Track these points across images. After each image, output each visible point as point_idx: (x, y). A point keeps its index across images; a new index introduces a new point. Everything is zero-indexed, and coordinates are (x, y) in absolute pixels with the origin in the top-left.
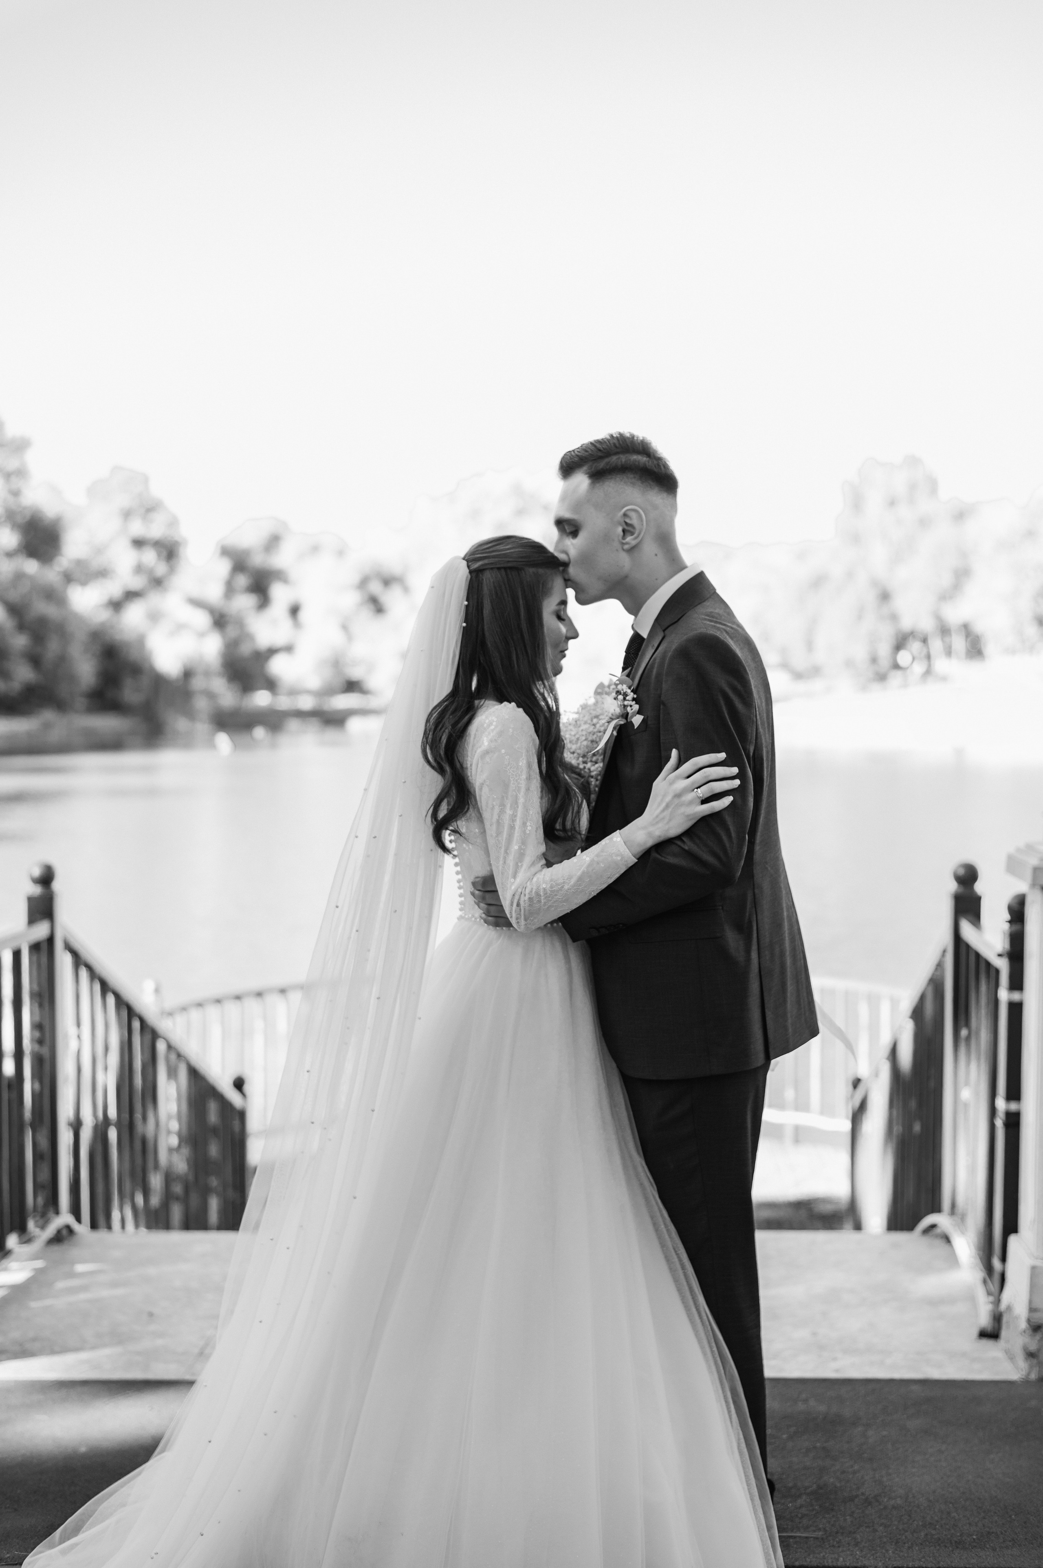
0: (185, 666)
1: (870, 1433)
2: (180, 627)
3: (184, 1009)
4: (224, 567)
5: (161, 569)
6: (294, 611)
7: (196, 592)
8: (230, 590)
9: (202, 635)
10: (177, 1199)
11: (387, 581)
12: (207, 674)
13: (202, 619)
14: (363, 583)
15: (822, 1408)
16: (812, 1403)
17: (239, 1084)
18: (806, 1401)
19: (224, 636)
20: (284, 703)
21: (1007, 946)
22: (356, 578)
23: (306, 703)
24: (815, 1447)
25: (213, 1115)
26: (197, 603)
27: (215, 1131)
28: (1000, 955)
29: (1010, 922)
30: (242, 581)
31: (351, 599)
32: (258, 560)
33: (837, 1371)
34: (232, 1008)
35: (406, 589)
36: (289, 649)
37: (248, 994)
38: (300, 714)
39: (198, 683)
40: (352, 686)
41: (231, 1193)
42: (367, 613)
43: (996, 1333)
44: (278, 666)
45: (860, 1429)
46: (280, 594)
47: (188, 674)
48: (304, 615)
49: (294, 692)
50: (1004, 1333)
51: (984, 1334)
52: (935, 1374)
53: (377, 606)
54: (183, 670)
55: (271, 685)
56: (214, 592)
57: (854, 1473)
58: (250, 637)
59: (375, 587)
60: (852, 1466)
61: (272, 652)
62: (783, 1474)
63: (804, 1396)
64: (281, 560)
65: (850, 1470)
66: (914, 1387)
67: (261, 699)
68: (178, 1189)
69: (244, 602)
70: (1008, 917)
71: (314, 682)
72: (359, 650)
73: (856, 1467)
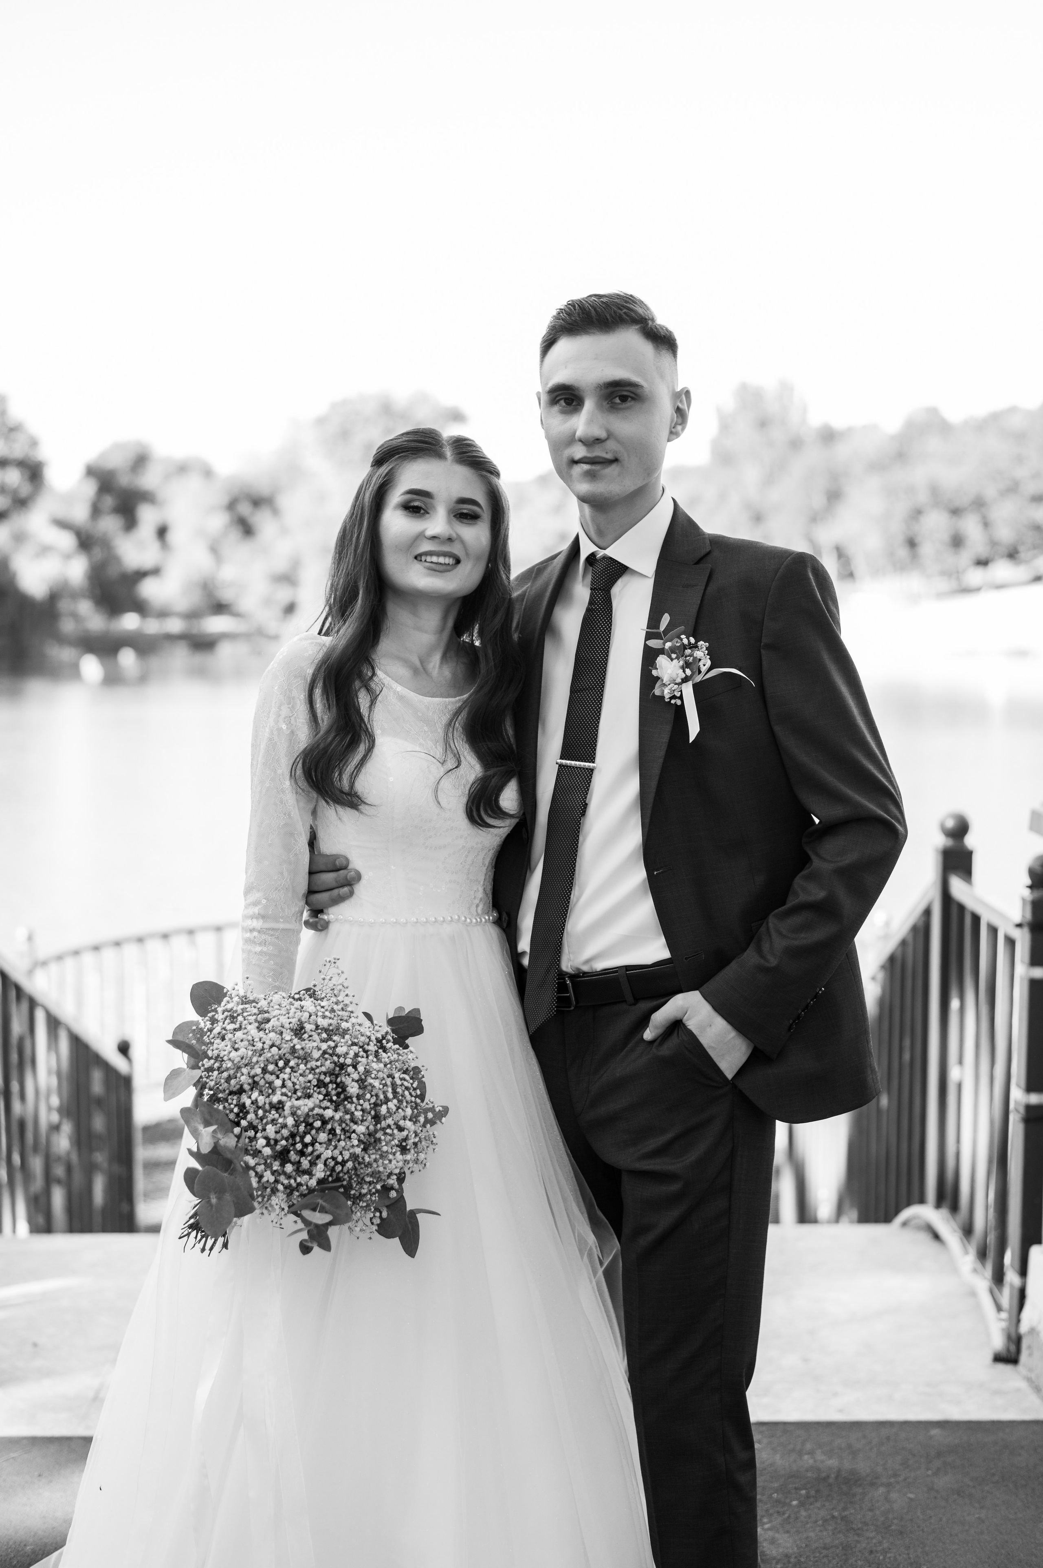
0: (51, 589)
1: (894, 1496)
2: (45, 550)
3: (59, 958)
4: (90, 489)
5: (25, 489)
6: (162, 532)
7: (62, 512)
8: (96, 511)
9: (68, 557)
10: (59, 1182)
11: (258, 502)
12: (75, 595)
13: (66, 541)
14: (231, 506)
15: (833, 1462)
16: (820, 1456)
17: (124, 1049)
18: (811, 1453)
19: (90, 557)
20: (152, 627)
21: (1029, 916)
22: (225, 500)
23: (175, 626)
24: (833, 1517)
25: (97, 1085)
26: (62, 524)
27: (99, 1102)
28: (1019, 926)
29: (1031, 887)
30: (109, 501)
31: (219, 521)
32: (124, 480)
33: (841, 1411)
34: (109, 954)
35: (276, 512)
36: (155, 572)
37: (128, 940)
38: (171, 638)
39: (64, 605)
40: (220, 608)
41: (117, 1169)
42: (235, 535)
43: (1013, 1356)
44: (149, 589)
45: (881, 1490)
46: (148, 517)
47: (54, 597)
48: (173, 537)
49: (163, 614)
50: (1024, 1357)
51: (998, 1358)
52: (956, 1413)
53: (246, 529)
54: (49, 593)
55: (140, 607)
56: (80, 513)
57: (885, 1552)
58: (117, 560)
59: (244, 509)
60: (880, 1543)
61: (141, 575)
62: (801, 1556)
63: (808, 1446)
64: (149, 480)
65: (880, 1548)
66: (935, 1432)
67: (130, 622)
68: (59, 1171)
69: (110, 524)
70: (1028, 881)
71: (182, 604)
72: (228, 573)
73: (886, 1545)
